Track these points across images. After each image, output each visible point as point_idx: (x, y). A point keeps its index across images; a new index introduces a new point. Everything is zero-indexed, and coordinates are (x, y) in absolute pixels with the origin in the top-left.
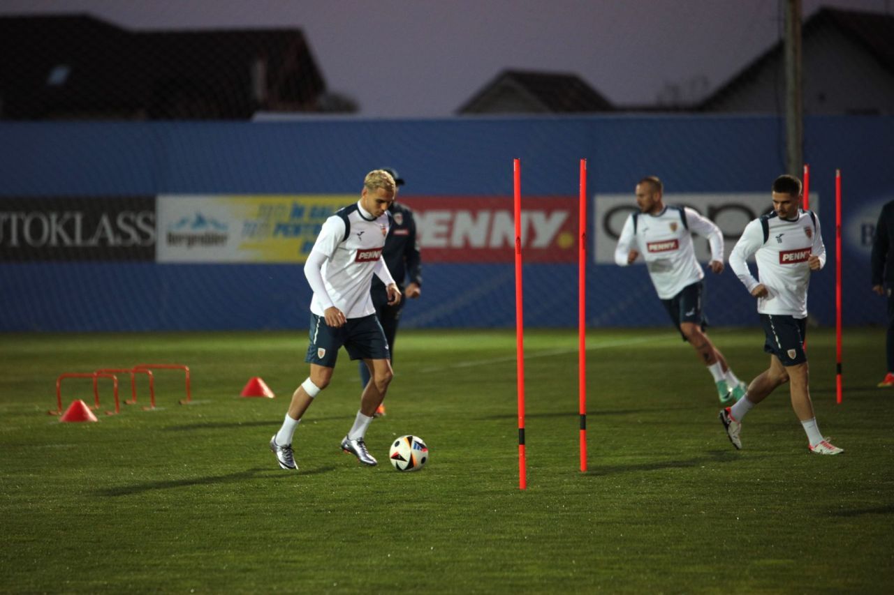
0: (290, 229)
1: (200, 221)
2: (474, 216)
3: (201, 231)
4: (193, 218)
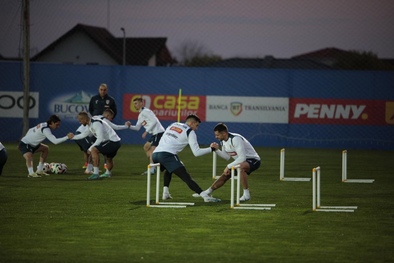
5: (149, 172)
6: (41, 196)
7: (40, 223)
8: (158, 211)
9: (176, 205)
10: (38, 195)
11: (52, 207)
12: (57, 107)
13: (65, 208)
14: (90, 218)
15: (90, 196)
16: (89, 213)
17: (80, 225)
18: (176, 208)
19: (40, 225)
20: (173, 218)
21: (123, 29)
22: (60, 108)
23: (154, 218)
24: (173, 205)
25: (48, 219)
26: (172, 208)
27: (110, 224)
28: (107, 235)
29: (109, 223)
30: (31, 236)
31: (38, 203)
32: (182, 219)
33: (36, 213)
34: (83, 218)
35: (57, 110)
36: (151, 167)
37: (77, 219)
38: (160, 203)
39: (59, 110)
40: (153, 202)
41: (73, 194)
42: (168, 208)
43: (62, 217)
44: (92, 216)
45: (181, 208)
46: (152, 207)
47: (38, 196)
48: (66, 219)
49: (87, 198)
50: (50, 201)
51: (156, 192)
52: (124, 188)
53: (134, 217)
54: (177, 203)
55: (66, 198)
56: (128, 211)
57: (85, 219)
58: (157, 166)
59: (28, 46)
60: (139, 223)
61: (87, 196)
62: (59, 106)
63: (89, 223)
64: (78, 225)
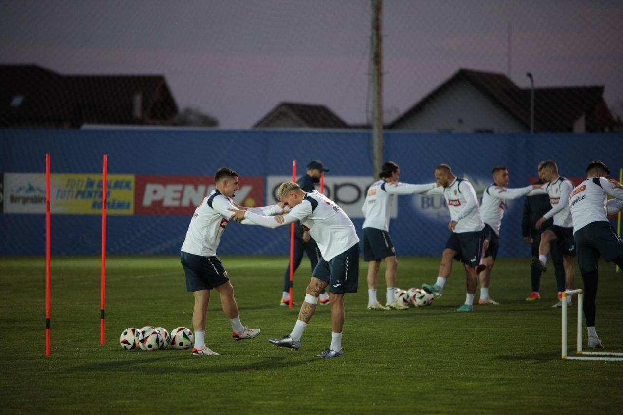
0: (86, 194)
1: (31, 188)
2: (196, 188)
3: (31, 195)
4: (27, 187)
5: (564, 301)
6: (396, 340)
7: (392, 384)
8: (580, 366)
9: (611, 356)
10: (389, 340)
11: (411, 359)
12: (426, 199)
13: (432, 360)
14: (469, 376)
15: (472, 342)
16: (468, 368)
17: (454, 388)
18: (611, 361)
19: (391, 387)
20: (605, 378)
21: (530, 75)
22: (430, 202)
23: (574, 377)
24: (606, 356)
25: (405, 377)
26: (604, 361)
27: (502, 387)
28: (496, 404)
29: (500, 385)
30: (376, 405)
31: (390, 352)
32: (619, 379)
33: (386, 369)
34: (460, 377)
35: (426, 205)
36: (567, 295)
37: (449, 378)
38: (584, 353)
39: (428, 205)
40: (572, 350)
41: (445, 338)
42: (597, 361)
43: (426, 374)
44: (472, 374)
45: (618, 361)
46: (570, 360)
47: (391, 341)
48: (433, 378)
49: (467, 344)
50: (408, 349)
51: (577, 335)
52: (526, 328)
53: (540, 375)
54: (613, 354)
55: (434, 344)
56: (532, 365)
57: (463, 377)
58: (578, 293)
59: (379, 106)
60: (548, 385)
61: (467, 341)
62: (428, 199)
63: (468, 384)
64: (451, 388)
